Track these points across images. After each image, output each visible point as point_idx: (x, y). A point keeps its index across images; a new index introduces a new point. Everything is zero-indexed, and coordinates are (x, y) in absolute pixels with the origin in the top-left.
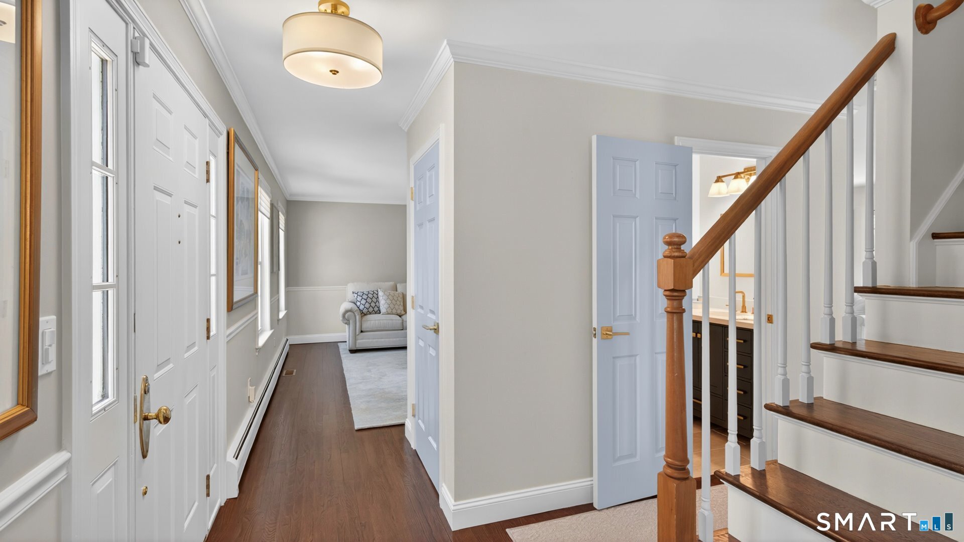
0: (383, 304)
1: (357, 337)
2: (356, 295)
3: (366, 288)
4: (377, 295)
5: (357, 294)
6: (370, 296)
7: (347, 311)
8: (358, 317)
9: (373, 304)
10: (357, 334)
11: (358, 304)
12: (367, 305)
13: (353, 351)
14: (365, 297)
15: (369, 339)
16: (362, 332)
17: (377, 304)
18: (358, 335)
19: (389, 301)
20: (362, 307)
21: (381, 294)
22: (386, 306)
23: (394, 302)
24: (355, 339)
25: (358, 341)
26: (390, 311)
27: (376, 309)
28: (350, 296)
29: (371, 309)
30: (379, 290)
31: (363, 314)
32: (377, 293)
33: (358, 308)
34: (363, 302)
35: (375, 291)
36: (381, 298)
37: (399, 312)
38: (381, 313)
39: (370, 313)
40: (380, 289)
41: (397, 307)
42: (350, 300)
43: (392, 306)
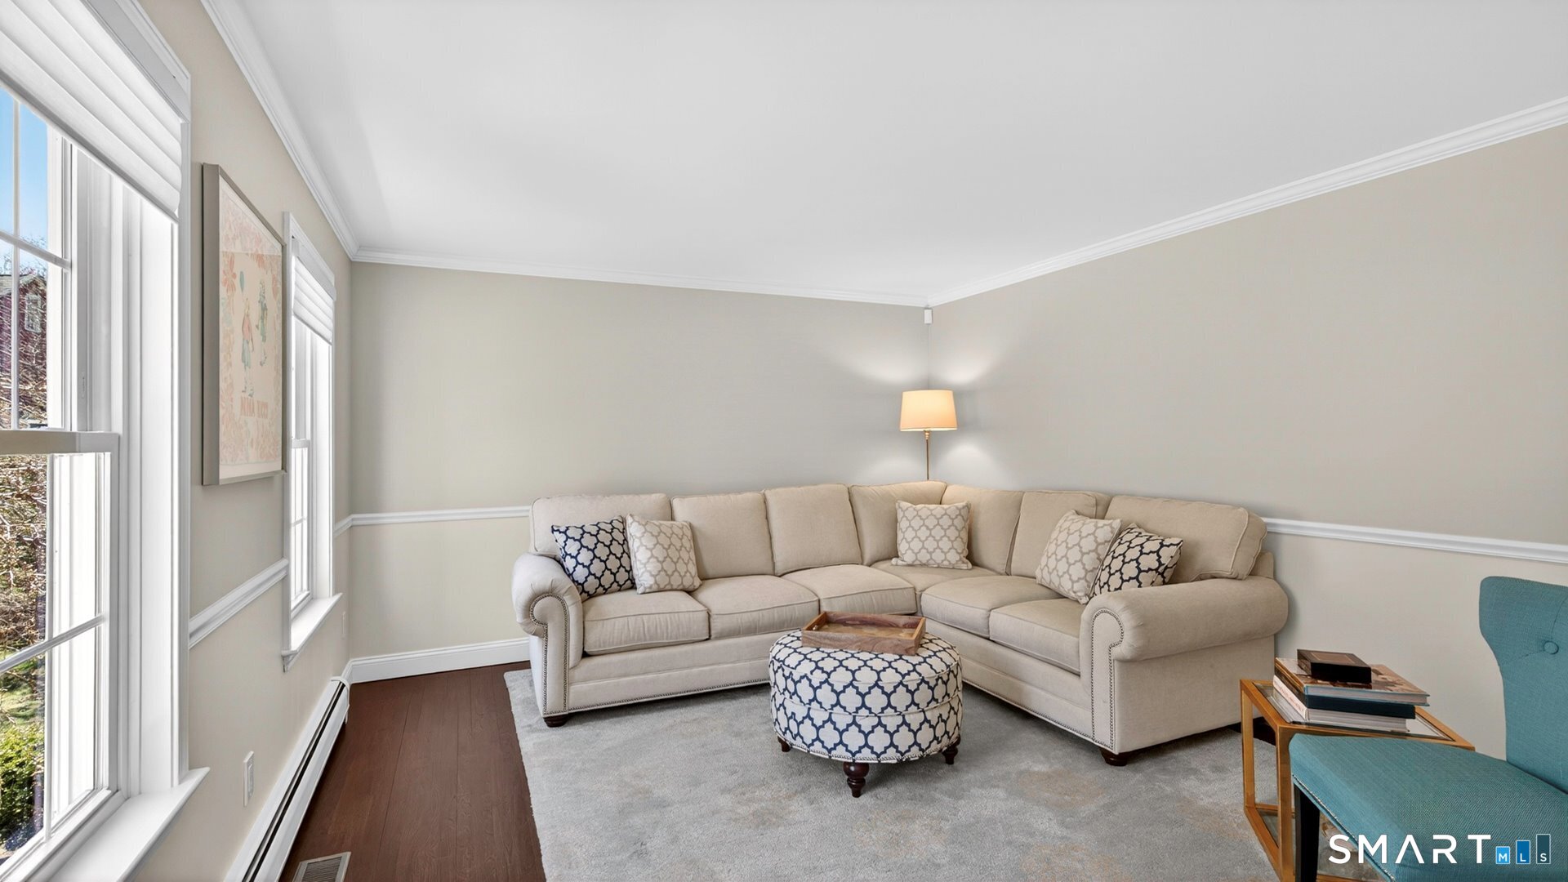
0: (644, 563)
1: (571, 673)
2: (562, 538)
3: (589, 513)
4: (624, 532)
5: (565, 533)
6: (603, 536)
7: (536, 597)
8: (573, 612)
9: (613, 564)
10: (571, 663)
11: (570, 563)
12: (597, 567)
13: (555, 722)
14: (589, 541)
15: (608, 677)
16: (585, 655)
17: (625, 560)
18: (574, 667)
19: (659, 552)
20: (580, 574)
21: (633, 529)
22: (653, 566)
23: (673, 552)
24: (566, 682)
25: (574, 689)
26: (663, 582)
27: (622, 576)
28: (544, 540)
29: (607, 579)
30: (629, 520)
31: (588, 596)
32: (620, 526)
33: (570, 575)
34: (585, 557)
35: (615, 524)
36: (634, 545)
37: (687, 583)
38: (640, 590)
39: (606, 591)
40: (631, 515)
41: (682, 568)
42: (540, 551)
43: (670, 568)
